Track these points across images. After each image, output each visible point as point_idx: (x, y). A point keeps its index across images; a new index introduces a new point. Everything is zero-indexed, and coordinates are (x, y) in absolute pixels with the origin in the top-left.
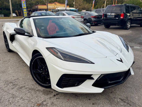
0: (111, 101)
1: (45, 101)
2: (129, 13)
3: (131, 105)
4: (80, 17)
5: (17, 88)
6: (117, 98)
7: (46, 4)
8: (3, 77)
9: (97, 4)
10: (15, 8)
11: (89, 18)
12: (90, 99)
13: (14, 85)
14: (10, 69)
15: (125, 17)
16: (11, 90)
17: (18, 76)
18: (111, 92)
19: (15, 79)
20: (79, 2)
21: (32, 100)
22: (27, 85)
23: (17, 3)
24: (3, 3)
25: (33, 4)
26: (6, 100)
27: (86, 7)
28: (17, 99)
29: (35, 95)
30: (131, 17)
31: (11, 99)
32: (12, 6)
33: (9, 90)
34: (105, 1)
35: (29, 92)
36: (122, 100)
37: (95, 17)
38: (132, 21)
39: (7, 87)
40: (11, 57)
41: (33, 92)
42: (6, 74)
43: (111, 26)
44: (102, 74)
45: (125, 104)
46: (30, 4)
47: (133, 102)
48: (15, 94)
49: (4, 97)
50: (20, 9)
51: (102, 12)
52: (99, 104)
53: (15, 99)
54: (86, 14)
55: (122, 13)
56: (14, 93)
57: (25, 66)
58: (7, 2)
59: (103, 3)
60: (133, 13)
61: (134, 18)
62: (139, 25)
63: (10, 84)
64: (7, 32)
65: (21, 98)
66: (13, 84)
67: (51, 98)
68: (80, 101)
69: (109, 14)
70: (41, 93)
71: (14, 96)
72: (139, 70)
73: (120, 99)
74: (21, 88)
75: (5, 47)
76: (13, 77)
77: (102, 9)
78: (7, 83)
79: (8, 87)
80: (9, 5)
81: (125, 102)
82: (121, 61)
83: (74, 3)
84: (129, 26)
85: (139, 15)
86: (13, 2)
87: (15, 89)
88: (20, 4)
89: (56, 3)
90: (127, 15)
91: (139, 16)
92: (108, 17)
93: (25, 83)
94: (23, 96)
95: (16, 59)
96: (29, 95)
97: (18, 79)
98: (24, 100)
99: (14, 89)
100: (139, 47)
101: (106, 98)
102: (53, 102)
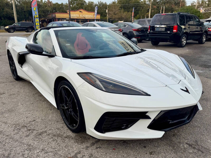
0: (175, 147)
1: (79, 153)
2: (184, 25)
3: (203, 153)
4: (118, 29)
5: (34, 134)
6: (183, 143)
7: (67, 12)
8: (11, 119)
9: (138, 13)
10: (22, 17)
11: (130, 32)
12: (145, 147)
13: (30, 130)
14: (22, 106)
15: (179, 31)
16: (26, 138)
17: (34, 116)
18: (174, 135)
19: (30, 122)
20: (114, 10)
21: (60, 153)
22: (50, 130)
23: (25, 10)
24: (3, 9)
25: (48, 11)
26: (19, 154)
27: (123, 16)
28: (35, 152)
29: (63, 145)
30: (186, 30)
31: (26, 152)
32: (17, 14)
33: (21, 138)
34: (149, 9)
35: (54, 140)
36: (190, 145)
37: (138, 30)
38: (188, 36)
39: (18, 133)
40: (21, 88)
41: (59, 140)
42: (16, 115)
43: (160, 43)
44: (161, 111)
45: (195, 151)
46: (44, 12)
47: (205, 147)
48: (32, 144)
49: (14, 149)
50: (28, 18)
51: (147, 23)
52: (158, 153)
53: (32, 152)
54: (125, 26)
55: (175, 25)
56: (31, 142)
57: (43, 101)
58: (9, 9)
59: (147, 11)
60: (189, 25)
61: (190, 32)
62: (197, 42)
63: (22, 130)
64: (14, 50)
65: (43, 150)
66: (27, 128)
67: (87, 147)
68: (132, 150)
69: (158, 26)
70: (73, 141)
71: (30, 148)
72: (206, 102)
73: (187, 144)
74: (40, 135)
75: (11, 73)
76: (27, 117)
77: (146, 19)
78: (18, 127)
79: (21, 133)
80: (12, 12)
81: (194, 148)
82: (187, 91)
83: (107, 10)
84: (184, 42)
85: (197, 28)
86: (18, 8)
87: (32, 136)
88: (28, 11)
89: (82, 10)
90: (182, 28)
91: (197, 30)
92: (156, 29)
93: (46, 127)
94: (45, 146)
95: (28, 91)
96: (53, 144)
97: (34, 120)
98: (47, 153)
99: (29, 137)
100: (202, 70)
101: (168, 144)
102: (91, 154)
